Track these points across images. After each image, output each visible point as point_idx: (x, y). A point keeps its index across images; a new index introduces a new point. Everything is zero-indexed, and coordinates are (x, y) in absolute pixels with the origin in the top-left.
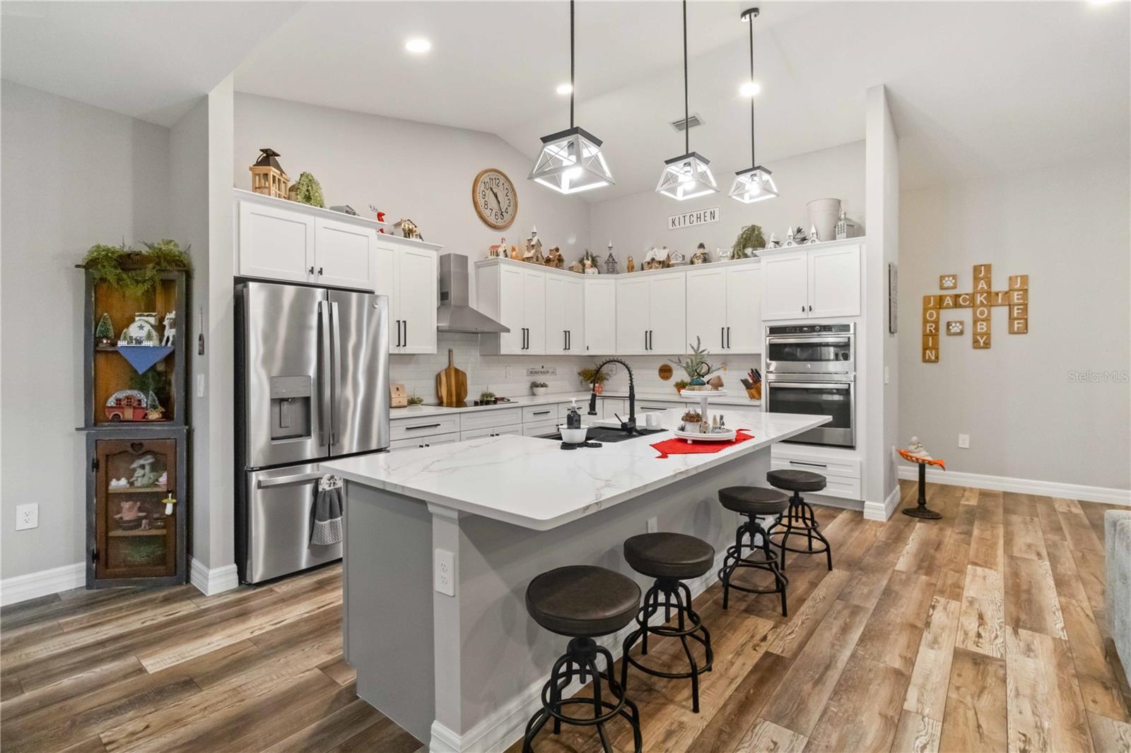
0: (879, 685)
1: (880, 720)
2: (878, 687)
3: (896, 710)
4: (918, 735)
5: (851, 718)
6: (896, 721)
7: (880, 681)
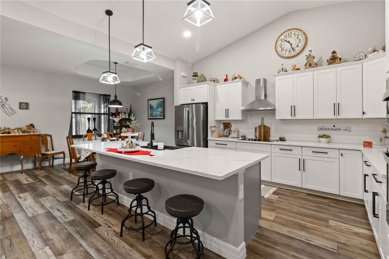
0: (62, 245)
1: (51, 238)
2: (61, 245)
3: (50, 244)
4: (38, 243)
5: (58, 233)
6: (46, 242)
7: (63, 247)
